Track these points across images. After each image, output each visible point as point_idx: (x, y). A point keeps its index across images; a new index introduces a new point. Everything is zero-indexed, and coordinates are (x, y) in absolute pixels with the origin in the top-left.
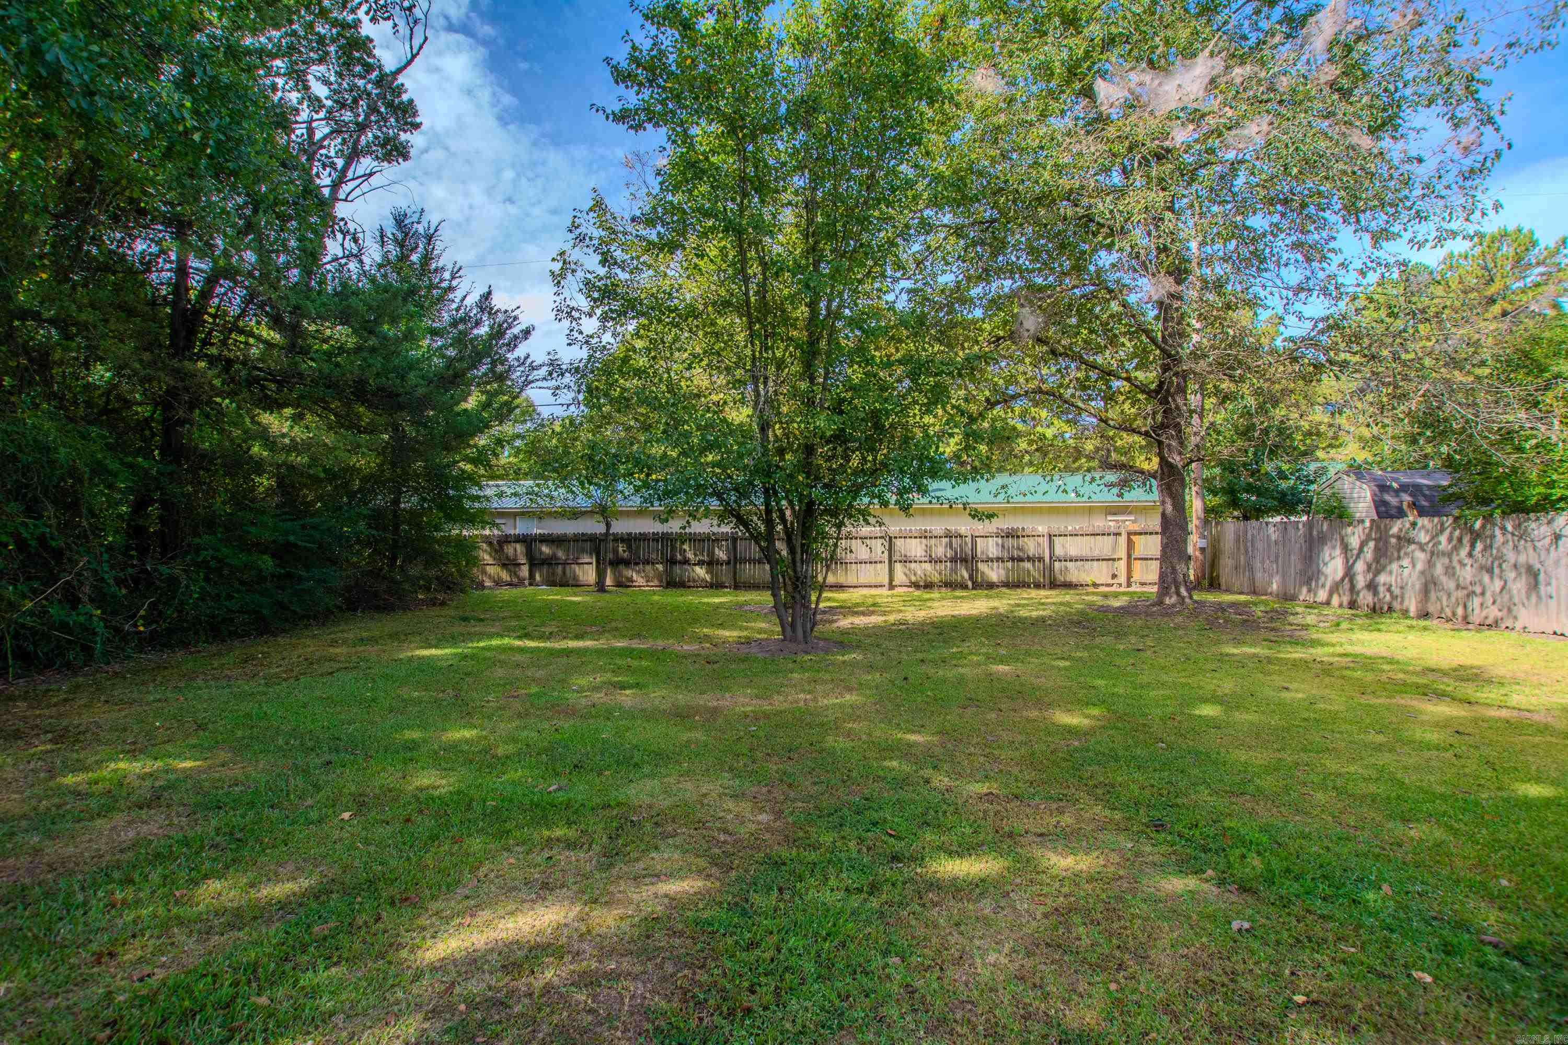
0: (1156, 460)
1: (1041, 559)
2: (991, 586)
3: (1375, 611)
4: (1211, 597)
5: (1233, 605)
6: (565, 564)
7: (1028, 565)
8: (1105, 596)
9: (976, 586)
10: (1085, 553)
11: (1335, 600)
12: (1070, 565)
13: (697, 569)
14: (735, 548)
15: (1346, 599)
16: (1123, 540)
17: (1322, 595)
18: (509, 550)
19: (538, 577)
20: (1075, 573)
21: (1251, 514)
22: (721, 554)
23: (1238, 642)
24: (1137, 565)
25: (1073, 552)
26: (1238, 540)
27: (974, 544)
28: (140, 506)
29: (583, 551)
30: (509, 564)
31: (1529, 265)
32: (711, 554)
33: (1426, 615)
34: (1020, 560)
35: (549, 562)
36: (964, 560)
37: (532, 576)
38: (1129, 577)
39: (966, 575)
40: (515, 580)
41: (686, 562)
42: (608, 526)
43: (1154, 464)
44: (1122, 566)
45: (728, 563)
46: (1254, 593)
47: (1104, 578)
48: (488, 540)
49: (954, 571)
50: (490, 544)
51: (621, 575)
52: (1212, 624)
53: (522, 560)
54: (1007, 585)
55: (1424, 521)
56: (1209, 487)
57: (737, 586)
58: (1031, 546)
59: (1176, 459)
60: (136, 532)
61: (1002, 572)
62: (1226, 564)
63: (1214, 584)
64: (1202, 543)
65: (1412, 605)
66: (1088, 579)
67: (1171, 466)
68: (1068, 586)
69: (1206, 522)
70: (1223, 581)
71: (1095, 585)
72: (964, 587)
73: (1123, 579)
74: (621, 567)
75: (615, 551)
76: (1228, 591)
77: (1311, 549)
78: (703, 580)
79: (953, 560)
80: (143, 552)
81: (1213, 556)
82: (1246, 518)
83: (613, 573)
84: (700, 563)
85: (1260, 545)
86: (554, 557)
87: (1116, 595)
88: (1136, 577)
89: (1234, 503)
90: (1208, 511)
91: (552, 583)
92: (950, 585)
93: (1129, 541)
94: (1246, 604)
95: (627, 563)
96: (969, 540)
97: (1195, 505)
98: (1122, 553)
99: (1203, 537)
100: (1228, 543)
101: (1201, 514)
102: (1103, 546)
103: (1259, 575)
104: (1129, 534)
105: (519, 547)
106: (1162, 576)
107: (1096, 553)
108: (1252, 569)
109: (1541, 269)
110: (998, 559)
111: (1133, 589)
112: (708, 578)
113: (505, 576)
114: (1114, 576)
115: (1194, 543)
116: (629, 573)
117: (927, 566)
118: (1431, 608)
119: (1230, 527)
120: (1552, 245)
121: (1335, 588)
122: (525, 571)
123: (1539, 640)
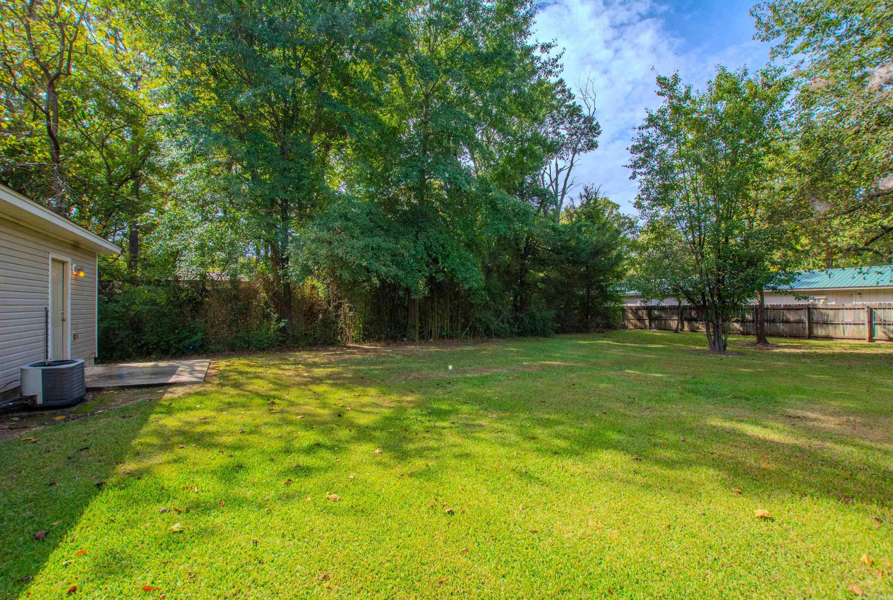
6: (666, 320)
13: (735, 324)
18: (640, 313)
19: (653, 326)
22: (749, 317)
28: (515, 298)
29: (673, 314)
30: (640, 319)
32: (743, 317)
35: (659, 318)
37: (650, 325)
40: (643, 326)
42: (680, 303)
45: (753, 321)
48: (631, 308)
50: (632, 310)
51: (693, 326)
53: (645, 317)
60: (515, 305)
74: (693, 322)
75: (690, 314)
78: (739, 330)
80: (516, 311)
83: (689, 324)
86: (660, 316)
91: (660, 329)
95: (696, 320)
105: (644, 311)
112: (741, 329)
113: (638, 324)
116: (696, 325)
122: (647, 322)
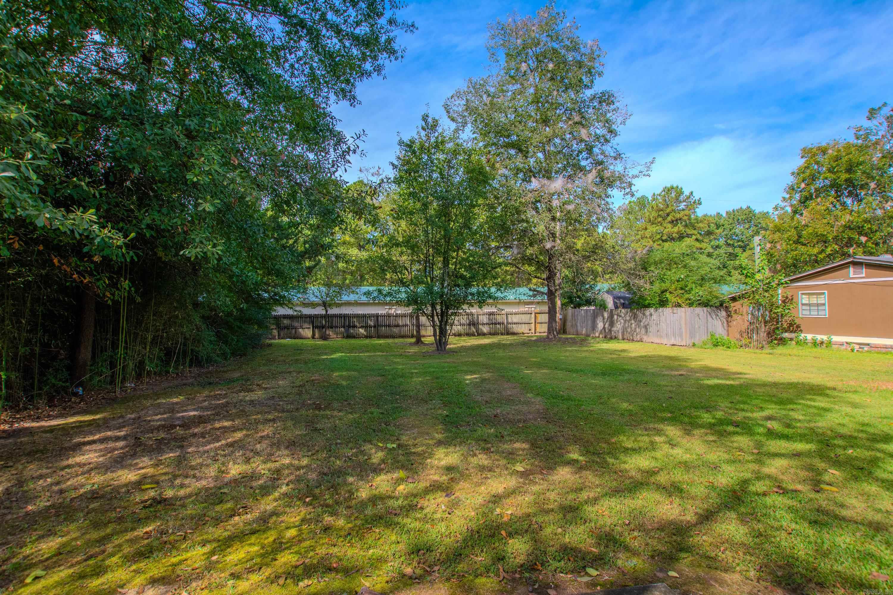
0: (546, 288)
1: (503, 323)
2: (484, 334)
3: (611, 338)
4: (564, 336)
5: (570, 338)
6: (298, 328)
7: (498, 326)
8: (528, 337)
9: (479, 335)
10: (520, 321)
11: (601, 336)
12: (514, 326)
13: (360, 330)
14: (378, 320)
15: (603, 335)
16: (533, 315)
17: (597, 335)
19: (282, 335)
20: (516, 329)
21: (578, 306)
22: (371, 323)
23: (571, 347)
24: (538, 326)
25: (515, 320)
26: (572, 316)
27: (478, 317)
29: (307, 322)
31: (681, 202)
32: (366, 323)
33: (623, 339)
34: (496, 324)
35: (288, 328)
36: (474, 324)
37: (279, 334)
38: (535, 330)
39: (475, 331)
41: (354, 327)
42: (327, 311)
43: (545, 290)
44: (533, 325)
45: (374, 327)
46: (578, 334)
47: (527, 331)
49: (470, 329)
51: (323, 333)
52: (564, 343)
53: (274, 327)
54: (490, 334)
55: (623, 310)
56: (563, 296)
57: (379, 337)
58: (499, 319)
59: (553, 289)
61: (488, 329)
62: (569, 324)
63: (565, 332)
64: (560, 317)
65: (620, 337)
66: (520, 331)
67: (551, 291)
68: (514, 334)
69: (562, 309)
70: (567, 330)
71: (523, 333)
72: (473, 335)
73: (533, 331)
75: (321, 322)
76: (569, 334)
77: (594, 319)
78: (363, 334)
79: (469, 325)
81: (564, 321)
82: (575, 308)
83: (320, 332)
84: (362, 327)
85: (579, 318)
86: (290, 325)
87: (532, 337)
88: (538, 330)
89: (571, 302)
90: (562, 305)
91: (290, 337)
92: (468, 335)
93: (535, 316)
94: (574, 338)
95: (328, 328)
96: (476, 316)
97: (559, 303)
98: (533, 321)
99: (561, 314)
100: (569, 317)
101: (560, 306)
102: (525, 318)
103: (579, 328)
104: (535, 313)
106: (549, 329)
107: (524, 321)
108: (577, 326)
109: (684, 204)
110: (487, 324)
111: (537, 334)
112: (365, 333)
114: (530, 330)
115: (559, 316)
116: (328, 332)
117: (459, 327)
118: (625, 337)
119: (570, 310)
120: (688, 194)
121: (601, 331)
122: (275, 332)
123: (648, 344)
